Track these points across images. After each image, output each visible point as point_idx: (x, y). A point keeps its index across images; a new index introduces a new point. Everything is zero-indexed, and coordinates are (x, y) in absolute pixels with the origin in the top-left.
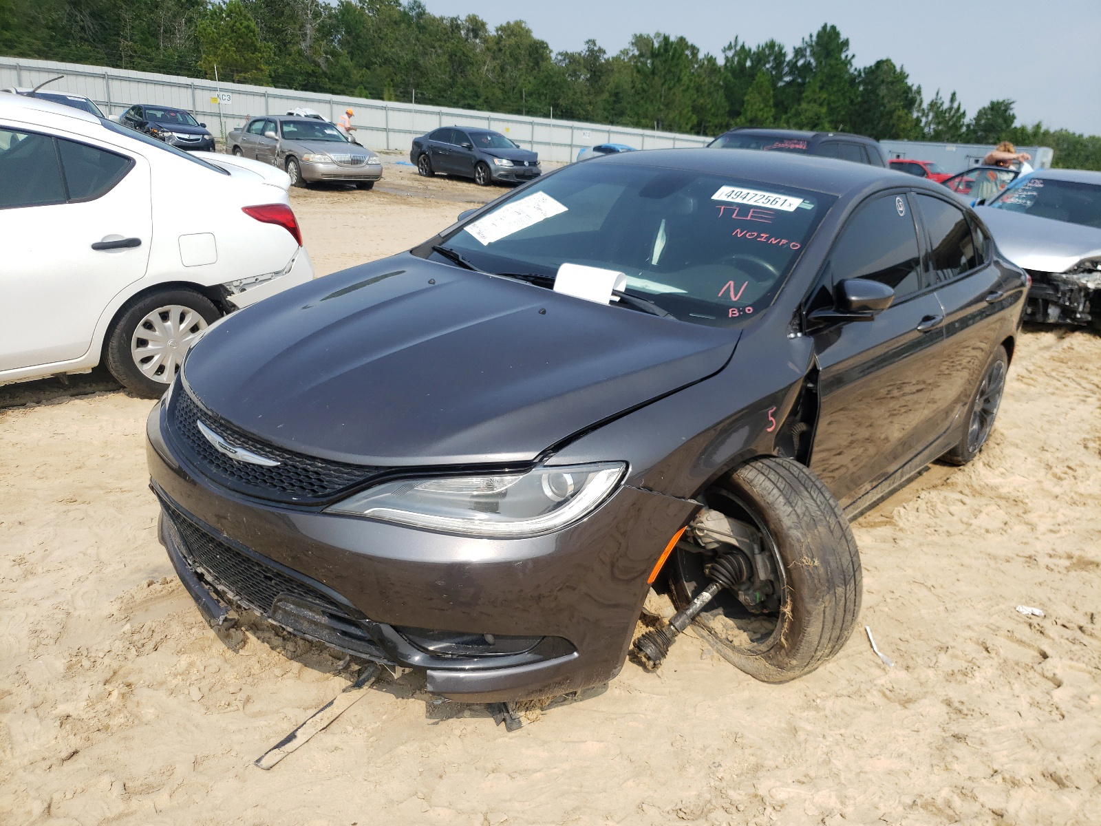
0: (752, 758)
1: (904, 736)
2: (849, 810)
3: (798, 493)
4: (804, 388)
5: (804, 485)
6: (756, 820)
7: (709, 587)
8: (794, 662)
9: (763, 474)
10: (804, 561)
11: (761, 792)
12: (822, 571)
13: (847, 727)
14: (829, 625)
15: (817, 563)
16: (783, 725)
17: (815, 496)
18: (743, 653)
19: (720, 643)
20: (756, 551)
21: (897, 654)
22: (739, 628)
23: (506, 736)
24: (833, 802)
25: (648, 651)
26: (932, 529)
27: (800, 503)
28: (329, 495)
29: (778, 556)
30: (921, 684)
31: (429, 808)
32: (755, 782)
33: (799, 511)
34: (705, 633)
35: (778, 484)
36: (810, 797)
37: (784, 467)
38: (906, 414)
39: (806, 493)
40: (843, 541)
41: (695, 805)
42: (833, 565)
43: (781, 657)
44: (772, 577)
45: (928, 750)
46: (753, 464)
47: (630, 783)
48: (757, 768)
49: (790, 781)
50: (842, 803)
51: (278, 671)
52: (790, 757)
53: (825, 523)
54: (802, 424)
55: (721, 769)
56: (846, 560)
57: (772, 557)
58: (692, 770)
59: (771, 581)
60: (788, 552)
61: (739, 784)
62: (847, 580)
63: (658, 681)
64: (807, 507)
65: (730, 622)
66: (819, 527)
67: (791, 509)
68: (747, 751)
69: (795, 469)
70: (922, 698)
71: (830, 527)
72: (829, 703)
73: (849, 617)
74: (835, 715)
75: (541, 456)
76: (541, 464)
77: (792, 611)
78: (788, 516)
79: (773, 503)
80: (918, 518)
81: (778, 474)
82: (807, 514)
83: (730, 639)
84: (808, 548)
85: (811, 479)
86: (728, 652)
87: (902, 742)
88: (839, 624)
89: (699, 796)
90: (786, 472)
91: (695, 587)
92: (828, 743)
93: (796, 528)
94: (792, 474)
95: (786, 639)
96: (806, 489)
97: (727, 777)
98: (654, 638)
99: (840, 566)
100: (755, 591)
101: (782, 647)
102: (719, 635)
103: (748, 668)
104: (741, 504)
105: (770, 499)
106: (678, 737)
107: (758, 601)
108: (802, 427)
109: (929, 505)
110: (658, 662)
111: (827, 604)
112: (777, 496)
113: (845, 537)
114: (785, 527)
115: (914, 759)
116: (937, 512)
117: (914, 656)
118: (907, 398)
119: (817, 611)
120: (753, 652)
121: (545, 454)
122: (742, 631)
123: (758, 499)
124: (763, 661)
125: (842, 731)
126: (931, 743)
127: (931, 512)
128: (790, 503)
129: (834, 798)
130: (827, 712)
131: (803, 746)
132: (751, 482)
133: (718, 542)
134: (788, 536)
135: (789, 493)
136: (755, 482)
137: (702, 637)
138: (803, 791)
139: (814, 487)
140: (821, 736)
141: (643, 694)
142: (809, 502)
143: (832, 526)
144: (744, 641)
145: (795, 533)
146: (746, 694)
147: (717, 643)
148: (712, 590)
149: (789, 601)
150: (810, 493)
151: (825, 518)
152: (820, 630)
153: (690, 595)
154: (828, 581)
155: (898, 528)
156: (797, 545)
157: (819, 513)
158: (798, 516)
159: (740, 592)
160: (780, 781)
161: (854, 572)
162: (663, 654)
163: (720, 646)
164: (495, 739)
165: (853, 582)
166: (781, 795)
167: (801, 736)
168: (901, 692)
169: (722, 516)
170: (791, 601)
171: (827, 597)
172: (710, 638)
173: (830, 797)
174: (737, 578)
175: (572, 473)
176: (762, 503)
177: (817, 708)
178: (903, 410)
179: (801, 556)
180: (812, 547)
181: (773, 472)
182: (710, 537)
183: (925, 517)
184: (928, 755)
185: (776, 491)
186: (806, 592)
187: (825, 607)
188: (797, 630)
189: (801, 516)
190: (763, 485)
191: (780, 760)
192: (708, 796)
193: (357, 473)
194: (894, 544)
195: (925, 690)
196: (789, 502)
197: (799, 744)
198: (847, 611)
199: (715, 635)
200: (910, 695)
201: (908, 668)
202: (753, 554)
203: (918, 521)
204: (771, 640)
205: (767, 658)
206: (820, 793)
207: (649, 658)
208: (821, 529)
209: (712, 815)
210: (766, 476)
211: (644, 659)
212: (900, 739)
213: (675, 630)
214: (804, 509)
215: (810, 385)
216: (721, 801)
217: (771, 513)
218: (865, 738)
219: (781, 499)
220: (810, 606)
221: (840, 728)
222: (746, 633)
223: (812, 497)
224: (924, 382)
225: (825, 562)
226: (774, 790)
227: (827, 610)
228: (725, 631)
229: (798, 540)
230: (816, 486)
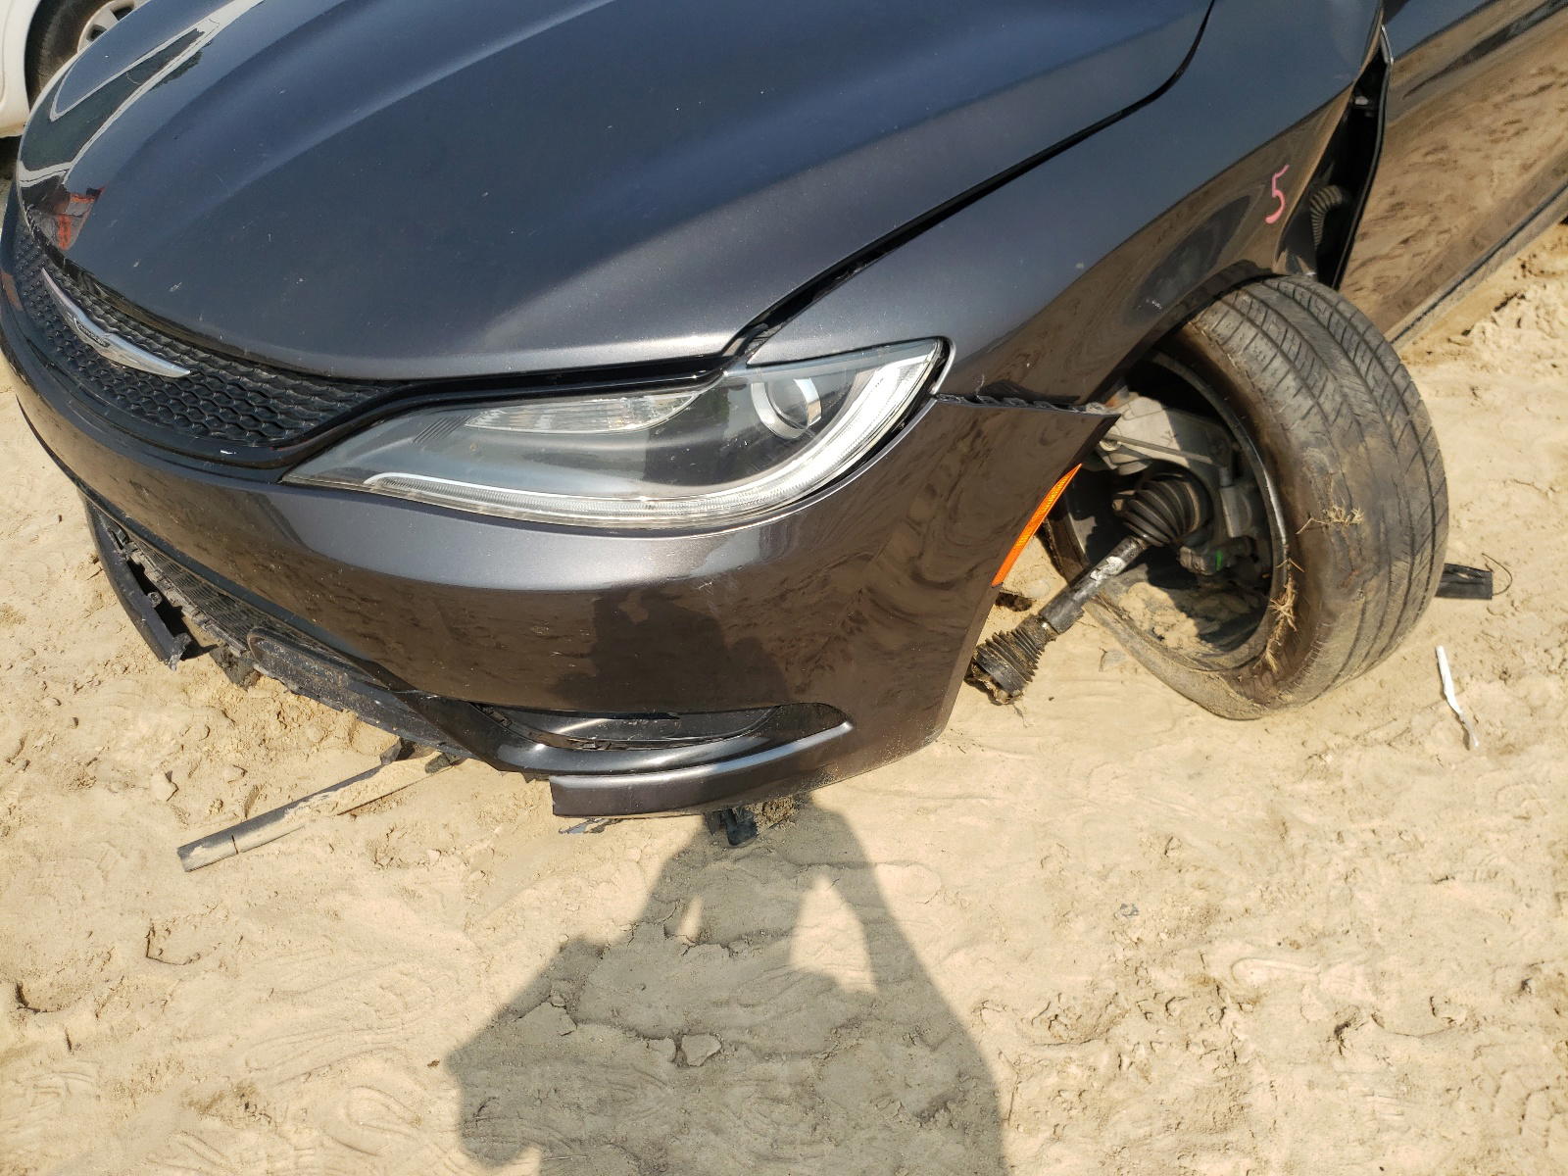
0: (1198, 893)
1: (1499, 831)
2: (1388, 1006)
3: (1327, 364)
4: (1353, 111)
5: (1340, 344)
6: (1204, 1035)
7: (1122, 545)
8: (1289, 698)
9: (1252, 322)
10: (1332, 515)
11: (1216, 973)
12: (1367, 531)
13: (1384, 814)
14: (1369, 631)
15: (1358, 517)
16: (1260, 814)
17: (1363, 368)
18: (1184, 663)
19: (1138, 638)
20: (1225, 480)
21: (1482, 644)
22: (1181, 608)
23: (726, 857)
24: (1359, 992)
25: (997, 674)
26: (1548, 363)
27: (1330, 386)
28: (290, 442)
29: (1273, 500)
30: (1533, 711)
31: (573, 1027)
32: (1203, 949)
33: (1327, 406)
34: (1109, 616)
35: (1285, 347)
36: (1313, 978)
37: (1299, 304)
38: (1515, 139)
39: (1344, 362)
40: (1419, 465)
41: (1085, 1004)
42: (1392, 516)
43: (1262, 685)
44: (1254, 532)
45: (1548, 859)
46: (1230, 298)
47: (960, 957)
48: (1208, 915)
49: (1273, 943)
50: (1376, 990)
51: (312, 733)
52: (1274, 888)
53: (1381, 427)
54: (1334, 188)
55: (1137, 919)
56: (1419, 507)
57: (1257, 496)
58: (1079, 925)
59: (1252, 540)
60: (1298, 494)
61: (1172, 952)
62: (1417, 546)
63: (1016, 720)
64: (1345, 396)
65: (1161, 595)
66: (1367, 439)
67: (1310, 402)
68: (1190, 877)
69: (1323, 305)
70: (1534, 743)
71: (1391, 437)
72: (1349, 763)
73: (1410, 613)
74: (1361, 788)
75: (739, 342)
76: (741, 360)
77: (1296, 608)
78: (1304, 418)
79: (1272, 391)
80: (1518, 339)
81: (1286, 320)
82: (1344, 411)
83: (1159, 631)
84: (1342, 484)
85: (1355, 328)
86: (1154, 655)
87: (1495, 845)
88: (1388, 629)
89: (1093, 986)
90: (1304, 315)
91: (1094, 529)
92: (1347, 853)
93: (1319, 444)
94: (1316, 319)
95: (1275, 655)
96: (1346, 353)
97: (1149, 937)
98: (1009, 650)
99: (1405, 517)
100: (1214, 549)
101: (1266, 667)
102: (1138, 624)
103: (1194, 691)
104: (1199, 386)
105: (1266, 381)
106: (1055, 849)
107: (1219, 567)
108: (1334, 196)
109: (1542, 312)
110: (1016, 692)
111: (1370, 596)
112: (1280, 374)
113: (1422, 454)
114: (1293, 441)
115: (1520, 883)
116: (1556, 324)
117: (1518, 647)
118: (1522, 104)
119: (1349, 611)
120: (1202, 663)
121: (751, 334)
122: (1183, 616)
123: (1238, 380)
124: (1224, 684)
125: (1376, 823)
126: (1555, 843)
127: (1544, 324)
128: (1309, 389)
129: (1360, 979)
130: (1347, 782)
131: (1298, 861)
132: (1227, 341)
133: (1145, 460)
134: (1300, 462)
135: (1308, 364)
136: (1233, 343)
137: (1104, 623)
138: (1294, 966)
139: (1363, 347)
140: (1334, 837)
141: (989, 754)
142: (1351, 383)
143: (1398, 434)
144: (1185, 640)
145: (1316, 455)
146: (1188, 745)
147: (1132, 637)
148: (1126, 552)
149: (1289, 587)
150: (1353, 362)
151: (1384, 416)
152: (1350, 644)
153: (1082, 547)
154: (1378, 551)
155: (1479, 365)
156: (1318, 481)
157: (1370, 406)
158: (1325, 418)
159: (1184, 549)
160: (1251, 943)
161: (1434, 525)
162: (1027, 675)
163: (1138, 643)
164: (705, 863)
165: (1429, 545)
166: (1255, 975)
167: (1296, 839)
168: (1491, 730)
169: (1155, 406)
170: (1295, 587)
171: (1374, 583)
172: (1119, 627)
173: (1352, 980)
174: (1179, 527)
175: (814, 378)
176: (1248, 390)
177: (1326, 774)
178: (1512, 130)
179: (1327, 505)
180: (1349, 483)
181: (1273, 317)
182: (1131, 452)
183: (1532, 338)
184: (1549, 872)
185: (1278, 362)
186: (1328, 575)
187: (1366, 603)
188: (1299, 646)
189: (1332, 417)
190: (1251, 349)
191: (1254, 895)
192: (1111, 986)
193: (340, 394)
194: (1472, 400)
195: (1541, 724)
196: (1306, 386)
197: (1292, 857)
198: (1410, 603)
199: (1130, 621)
200: (1511, 738)
201: (1504, 675)
202: (1218, 486)
203: (1518, 347)
204: (1244, 651)
205: (1234, 680)
206: (1333, 971)
207: (999, 686)
208: (1371, 442)
209: (1117, 1031)
210: (1259, 328)
211: (990, 685)
212: (1492, 837)
213: (1051, 631)
214: (1338, 399)
215: (1362, 101)
216: (1137, 994)
217: (1266, 412)
218: (1422, 839)
219: (1290, 382)
220: (1333, 602)
221: (1371, 817)
222: (1191, 622)
223: (1357, 371)
224: (1553, 70)
225: (1375, 514)
226: (1240, 966)
227: (1371, 606)
228: (1148, 616)
229: (1323, 470)
230: (1367, 343)
